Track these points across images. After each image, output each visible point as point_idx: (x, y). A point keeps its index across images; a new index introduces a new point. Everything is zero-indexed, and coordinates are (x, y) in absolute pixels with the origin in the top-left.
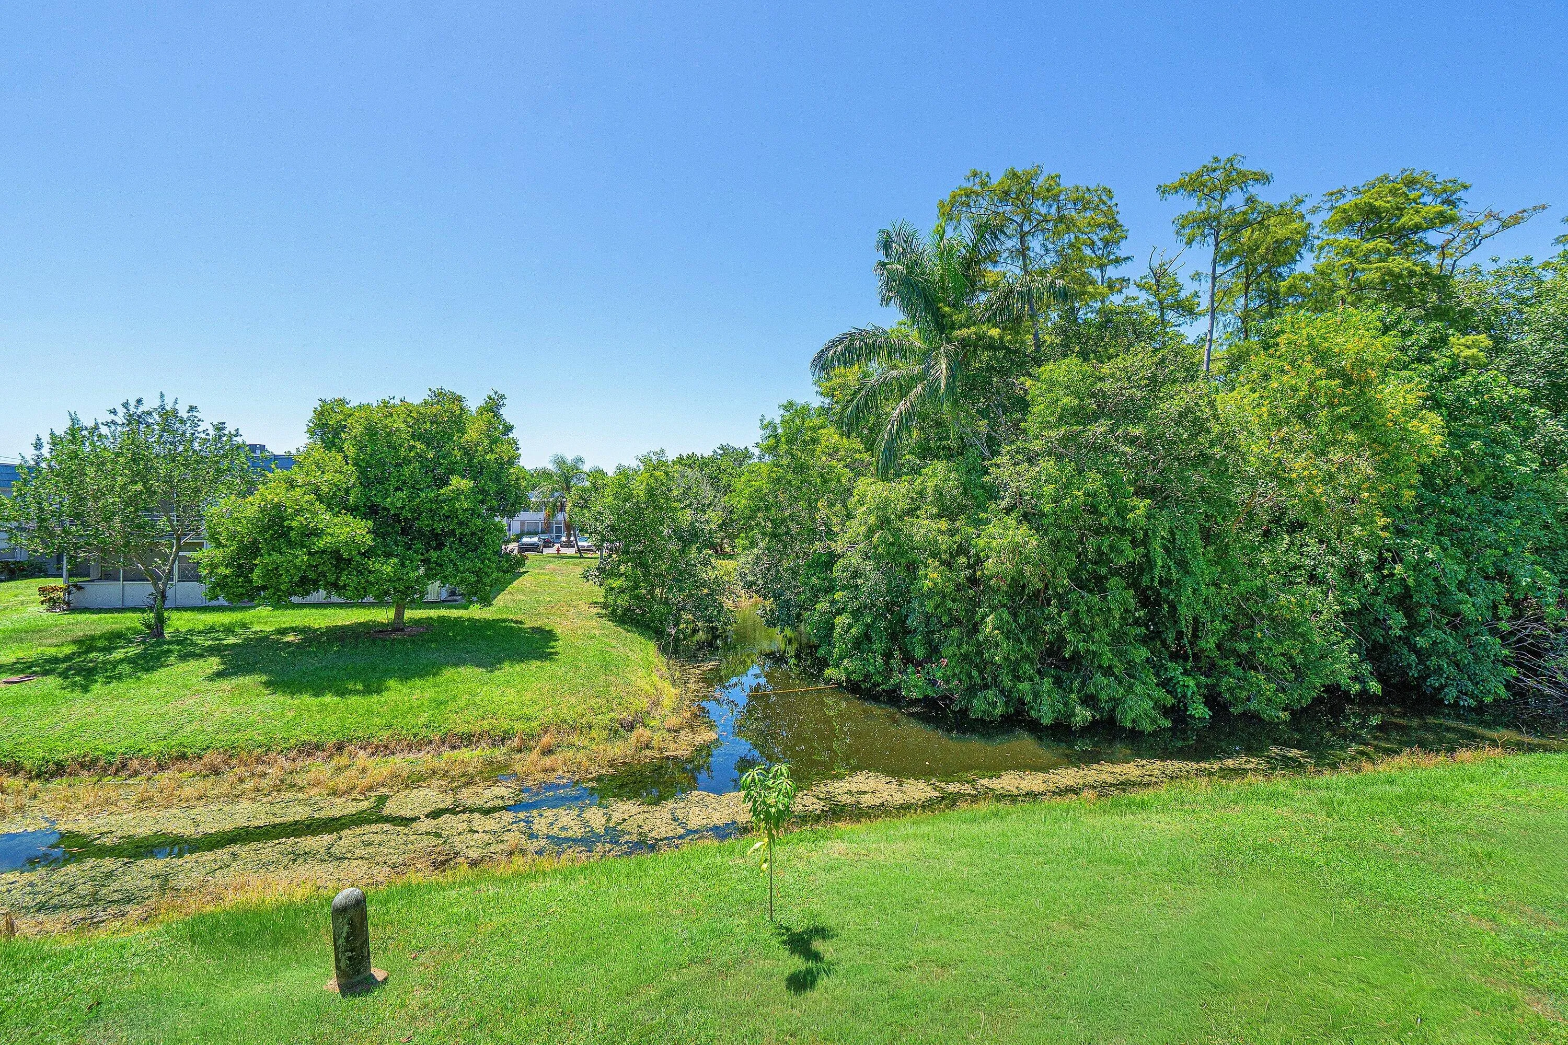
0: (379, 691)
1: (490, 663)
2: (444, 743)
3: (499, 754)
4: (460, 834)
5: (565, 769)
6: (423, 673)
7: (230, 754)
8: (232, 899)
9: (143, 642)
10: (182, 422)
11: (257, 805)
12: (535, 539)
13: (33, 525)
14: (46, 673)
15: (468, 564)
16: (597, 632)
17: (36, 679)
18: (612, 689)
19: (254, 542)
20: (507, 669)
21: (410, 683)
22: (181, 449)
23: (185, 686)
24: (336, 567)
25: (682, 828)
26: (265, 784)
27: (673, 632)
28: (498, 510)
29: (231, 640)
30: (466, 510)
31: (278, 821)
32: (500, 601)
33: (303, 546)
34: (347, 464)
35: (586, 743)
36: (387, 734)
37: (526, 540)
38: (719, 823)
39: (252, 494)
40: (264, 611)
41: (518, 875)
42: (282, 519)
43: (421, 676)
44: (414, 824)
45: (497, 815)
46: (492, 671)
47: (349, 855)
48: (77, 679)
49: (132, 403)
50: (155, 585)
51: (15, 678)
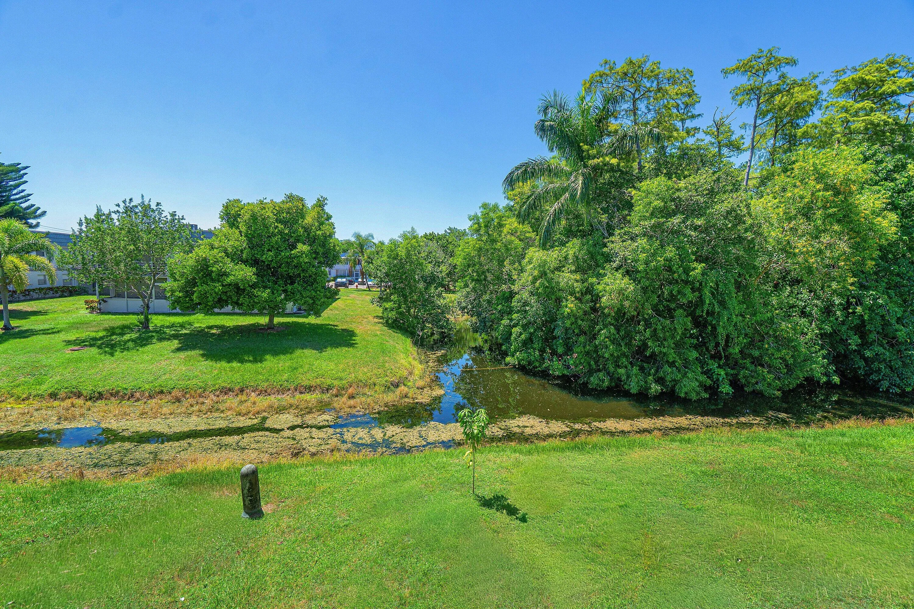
0: (261, 361)
1: (320, 347)
2: (296, 390)
3: (326, 397)
4: (305, 439)
5: (361, 407)
6: (284, 352)
7: (185, 391)
8: (190, 467)
9: (139, 331)
10: (153, 211)
11: (200, 419)
12: (344, 280)
13: (80, 266)
14: (91, 346)
15: (308, 293)
16: (378, 333)
17: (87, 349)
18: (387, 365)
19: (194, 279)
20: (330, 352)
21: (278, 358)
22: (153, 227)
23: (161, 355)
24: (237, 293)
25: (425, 441)
26: (204, 408)
27: (421, 334)
28: (324, 263)
29: (184, 331)
30: (306, 262)
31: (211, 427)
32: (326, 314)
33: (219, 281)
34: (242, 236)
35: (373, 393)
36: (266, 384)
37: (339, 280)
38: (445, 440)
39: (191, 252)
40: (200, 316)
41: (336, 462)
42: (208, 266)
43: (284, 354)
44: (281, 433)
45: (325, 430)
46: (321, 352)
47: (248, 447)
48: (107, 349)
49: (128, 201)
50: (143, 301)
51: (76, 348)
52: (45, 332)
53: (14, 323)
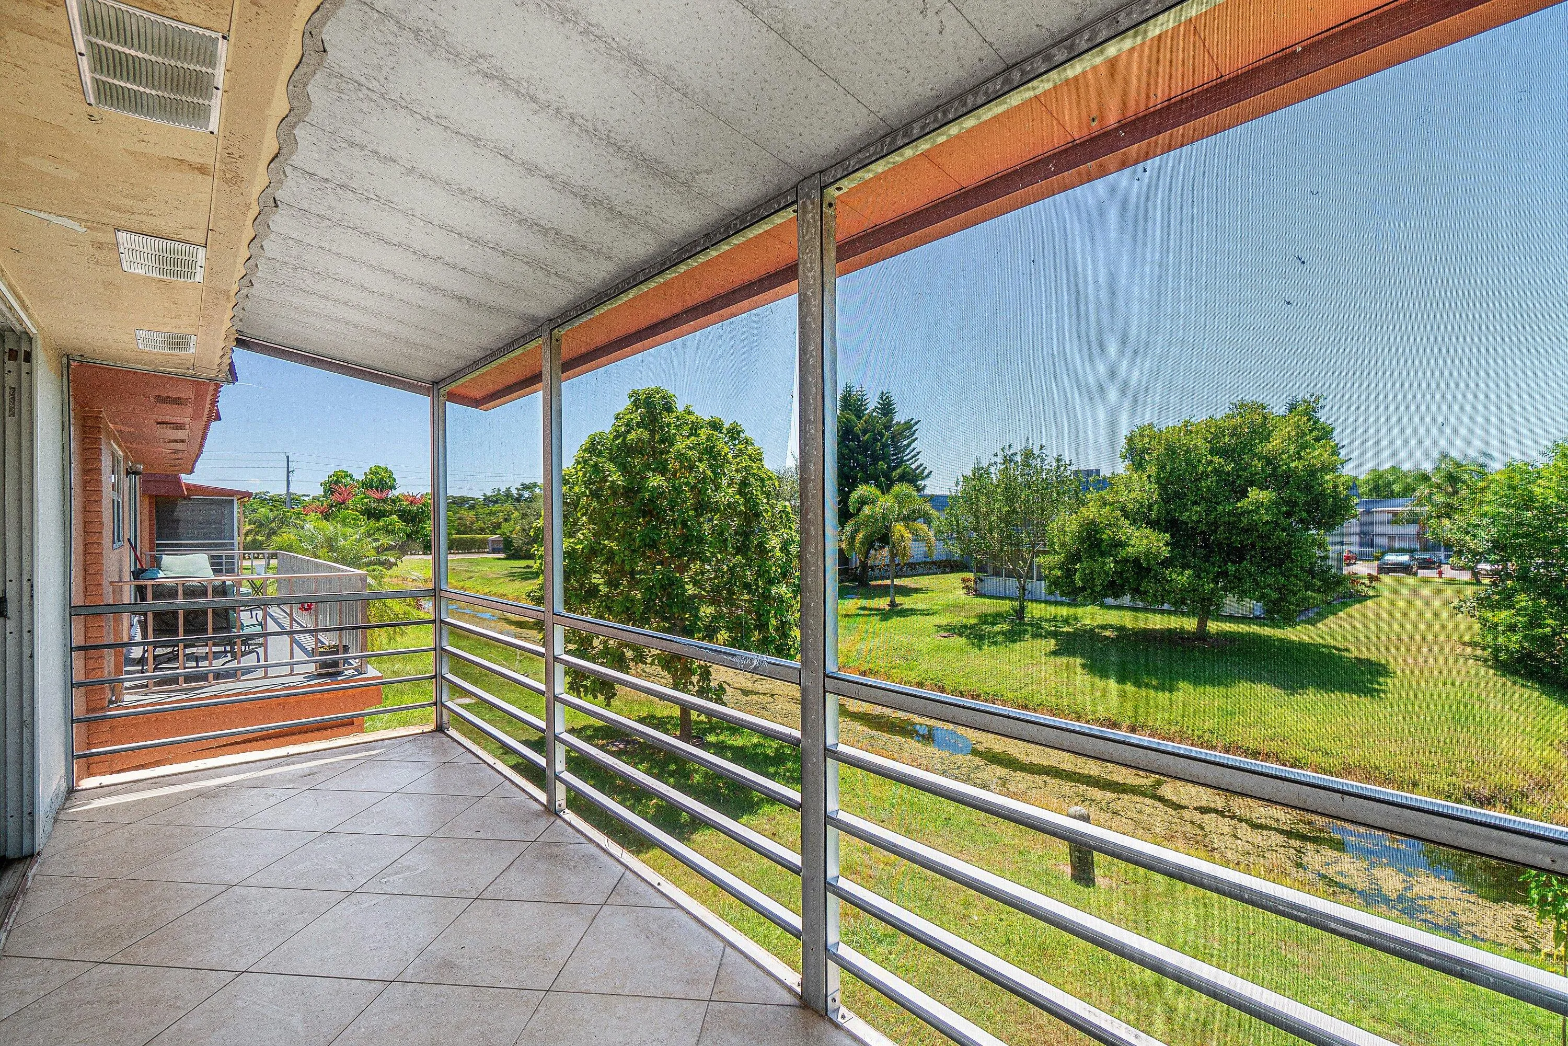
9: (1012, 622)
10: (1036, 458)
12: (1408, 558)
14: (961, 634)
15: (1270, 580)
17: (956, 637)
19: (1078, 552)
22: (1034, 478)
23: (1031, 657)
24: (1138, 574)
28: (1311, 523)
29: (1067, 629)
30: (1268, 522)
33: (1110, 555)
34: (1150, 482)
40: (1093, 609)
42: (1096, 532)
48: (975, 640)
49: (1007, 447)
50: (1019, 581)
51: (946, 635)
52: (923, 613)
53: (899, 600)
